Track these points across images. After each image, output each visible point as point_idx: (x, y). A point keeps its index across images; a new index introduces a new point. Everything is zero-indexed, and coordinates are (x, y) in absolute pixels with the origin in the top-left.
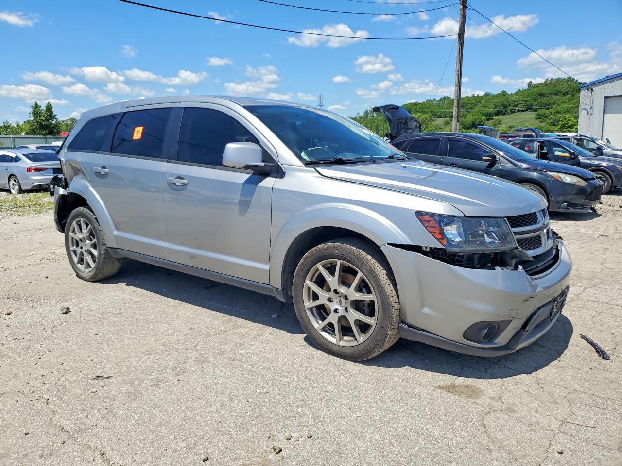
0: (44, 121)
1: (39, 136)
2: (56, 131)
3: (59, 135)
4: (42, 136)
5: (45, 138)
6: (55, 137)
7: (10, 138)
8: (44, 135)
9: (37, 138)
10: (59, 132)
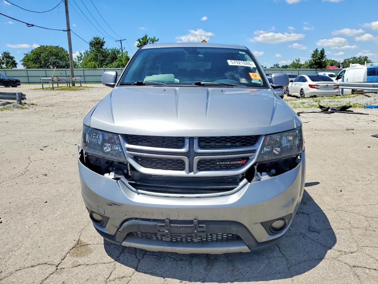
0: (317, 60)
1: (313, 69)
2: (323, 65)
3: (325, 68)
4: (314, 69)
5: (316, 70)
6: (322, 69)
7: (297, 70)
8: (315, 68)
9: (311, 70)
10: (325, 67)
